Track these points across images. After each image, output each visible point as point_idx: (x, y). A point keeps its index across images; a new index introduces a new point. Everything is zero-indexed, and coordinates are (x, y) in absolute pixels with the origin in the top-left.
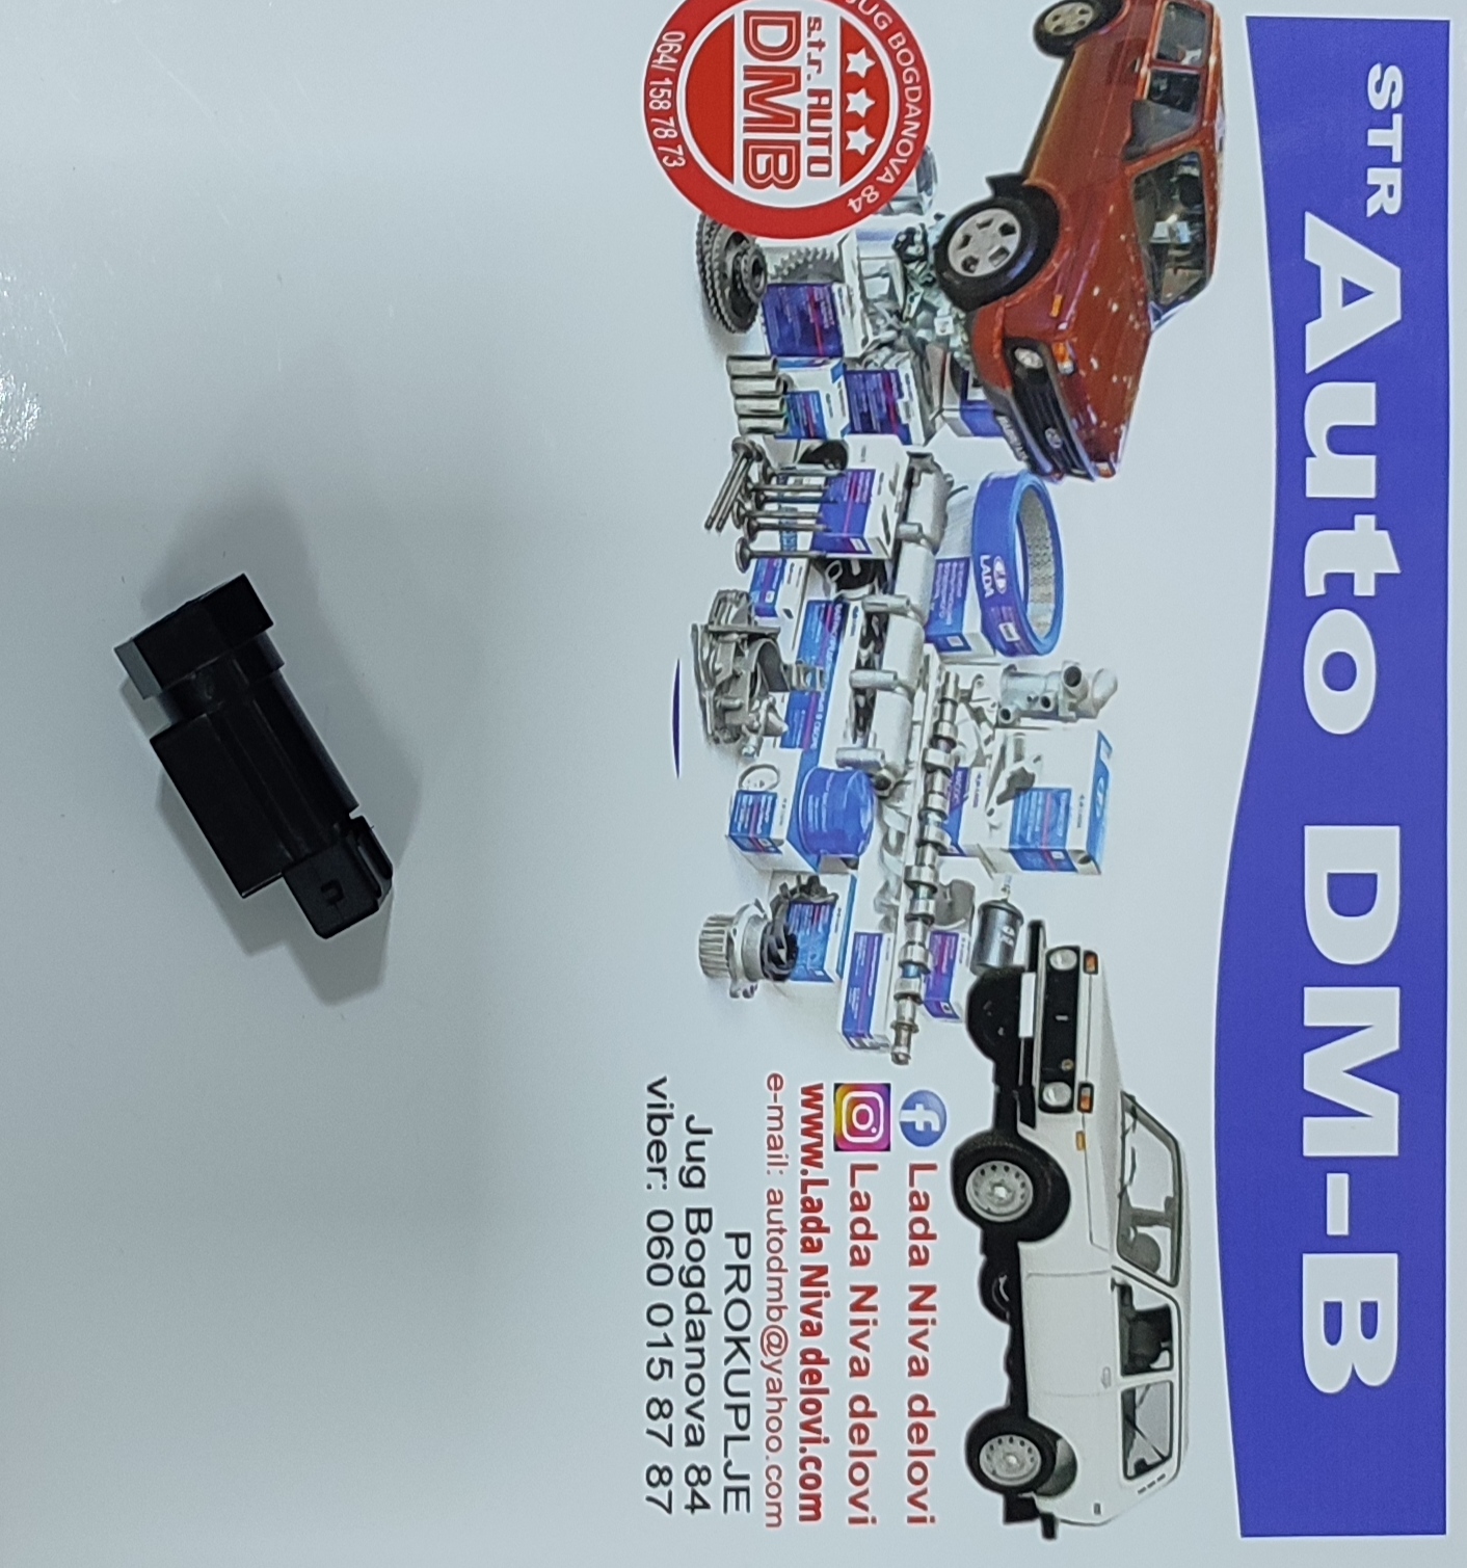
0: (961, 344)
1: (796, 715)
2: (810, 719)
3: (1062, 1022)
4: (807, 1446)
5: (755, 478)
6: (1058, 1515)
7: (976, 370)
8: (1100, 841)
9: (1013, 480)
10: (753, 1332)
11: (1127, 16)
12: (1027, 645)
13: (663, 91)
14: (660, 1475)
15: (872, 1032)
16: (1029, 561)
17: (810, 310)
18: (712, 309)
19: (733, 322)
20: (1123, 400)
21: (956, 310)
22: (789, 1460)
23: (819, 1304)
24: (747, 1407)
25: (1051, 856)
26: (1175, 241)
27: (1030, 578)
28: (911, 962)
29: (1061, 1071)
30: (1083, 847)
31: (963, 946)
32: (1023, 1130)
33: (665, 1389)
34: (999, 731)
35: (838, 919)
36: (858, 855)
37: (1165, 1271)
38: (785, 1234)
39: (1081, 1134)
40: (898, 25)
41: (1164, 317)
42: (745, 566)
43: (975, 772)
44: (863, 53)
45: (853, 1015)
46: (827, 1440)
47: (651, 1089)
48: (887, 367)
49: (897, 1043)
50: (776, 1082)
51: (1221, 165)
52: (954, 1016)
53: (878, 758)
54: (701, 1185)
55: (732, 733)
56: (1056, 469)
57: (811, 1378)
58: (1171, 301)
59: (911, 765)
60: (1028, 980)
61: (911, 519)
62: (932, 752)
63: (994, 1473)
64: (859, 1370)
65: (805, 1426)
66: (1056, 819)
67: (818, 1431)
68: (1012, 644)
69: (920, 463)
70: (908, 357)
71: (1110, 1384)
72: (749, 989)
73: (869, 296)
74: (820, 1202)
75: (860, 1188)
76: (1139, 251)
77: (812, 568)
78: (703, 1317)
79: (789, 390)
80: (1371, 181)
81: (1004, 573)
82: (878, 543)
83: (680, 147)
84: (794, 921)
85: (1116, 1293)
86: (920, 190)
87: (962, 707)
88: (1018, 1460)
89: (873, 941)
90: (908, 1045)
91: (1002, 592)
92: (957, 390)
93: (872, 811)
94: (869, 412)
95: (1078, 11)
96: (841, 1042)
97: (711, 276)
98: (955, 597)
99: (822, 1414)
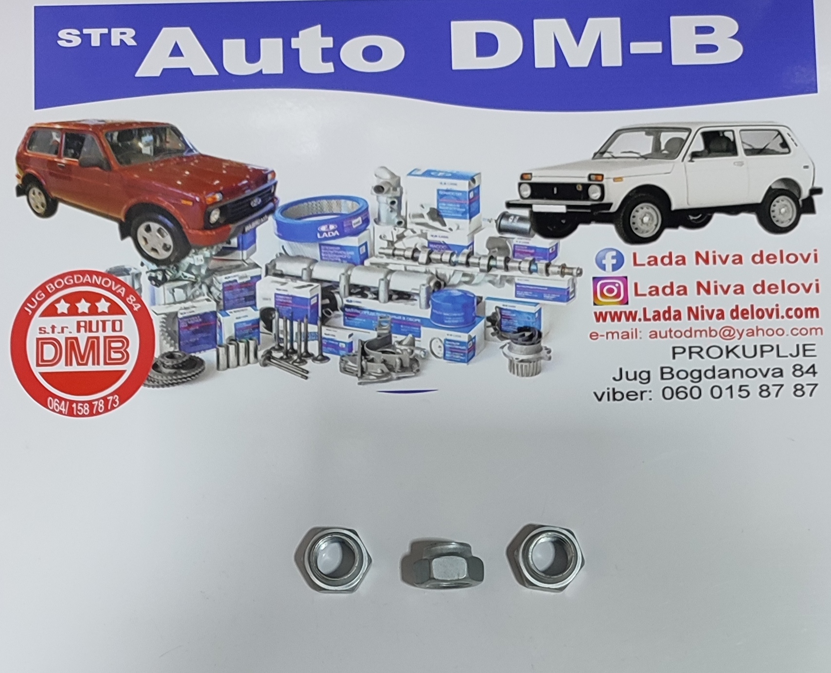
0: (209, 251)
1: (402, 330)
2: (405, 323)
3: (557, 191)
4: (780, 315)
5: (281, 354)
6: (810, 187)
7: (222, 242)
8: (463, 173)
9: (279, 223)
10: (723, 344)
11: (36, 171)
12: (364, 213)
13: (79, 408)
14: (798, 390)
15: (566, 287)
16: (319, 213)
17: (192, 329)
18: (192, 379)
19: (199, 368)
20: (235, 167)
21: (191, 255)
22: (788, 324)
23: (707, 311)
24: (762, 346)
25: (473, 198)
26: (152, 143)
27: (328, 212)
28: (529, 269)
29: (582, 191)
30: (467, 182)
31: (520, 242)
32: (613, 209)
33: (754, 390)
34: (409, 226)
35: (509, 306)
36: (475, 296)
37: (684, 135)
38: (672, 329)
39: (615, 180)
40: (42, 288)
41: (191, 147)
42: (325, 359)
43: (430, 238)
44: (57, 305)
45: (558, 297)
46: (777, 305)
47: (600, 400)
48: (221, 288)
49: (571, 274)
50: (594, 336)
51: (112, 121)
52: (557, 245)
53: (424, 288)
54: (648, 372)
55: (413, 364)
56: (272, 201)
57: (745, 314)
58: (184, 145)
59: (428, 270)
60: (537, 208)
61: (299, 273)
62: (420, 260)
63: (790, 220)
64: (740, 290)
65: (770, 316)
66: (452, 196)
67: (773, 310)
68: (363, 221)
70: (215, 278)
71: (741, 162)
72: (546, 351)
73: (184, 299)
74: (655, 312)
75: (647, 291)
76: (158, 161)
77: (326, 324)
78: (716, 370)
79: (234, 338)
81: (326, 226)
82: (313, 290)
83: (108, 398)
84: (510, 328)
85: (696, 160)
86: (129, 274)
87: (396, 245)
88: (783, 207)
89: (519, 288)
90: (572, 269)
92: (232, 252)
93: (452, 290)
94: (245, 297)
95: (33, 195)
96: (572, 303)
97: (175, 380)
98: (339, 250)
99: (764, 308)
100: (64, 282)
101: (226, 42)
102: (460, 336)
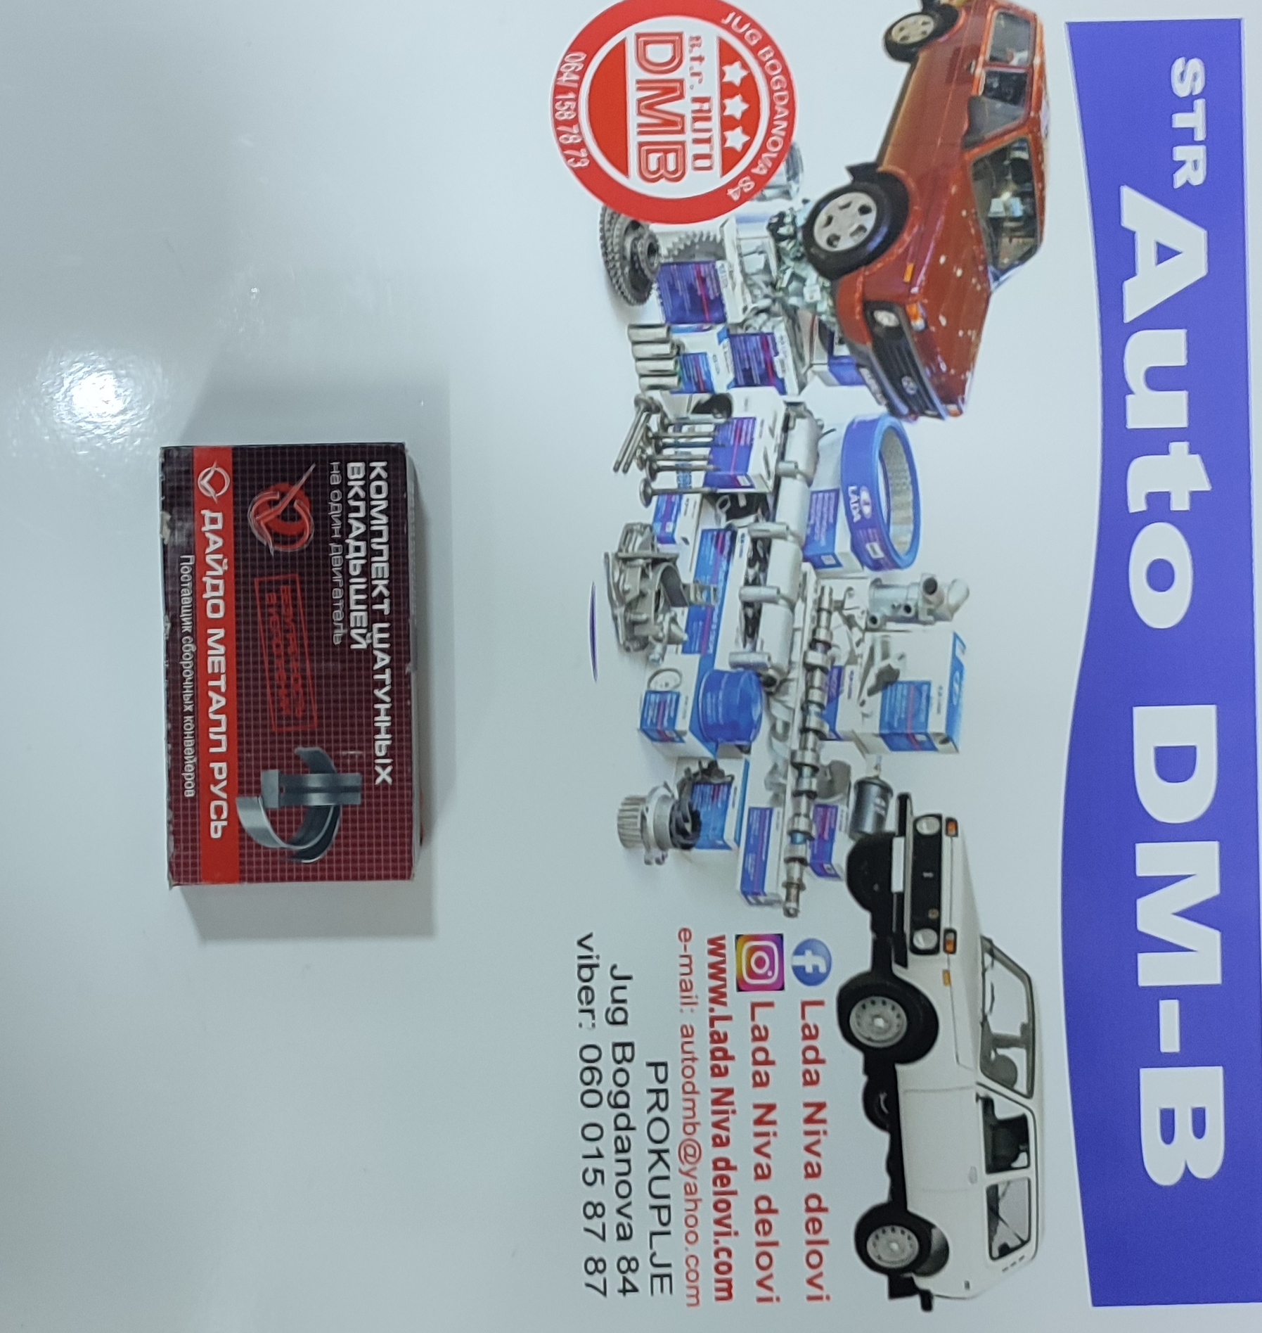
0: (828, 309)
1: (695, 624)
2: (707, 628)
3: (928, 879)
4: (721, 1239)
5: (655, 428)
6: (934, 1291)
7: (842, 331)
8: (957, 725)
9: (874, 423)
10: (672, 1145)
11: (963, 25)
12: (891, 561)
14: (596, 1265)
15: (767, 889)
16: (891, 490)
17: (697, 284)
18: (614, 286)
19: (632, 295)
20: (968, 350)
21: (821, 280)
22: (705, 1250)
23: (727, 1120)
24: (668, 1207)
25: (914, 737)
26: (1009, 214)
27: (892, 503)
28: (798, 831)
29: (928, 919)
30: (942, 729)
31: (842, 816)
32: (897, 970)
33: (597, 1193)
34: (869, 635)
35: (735, 797)
36: (750, 742)
37: (1021, 1085)
38: (696, 1062)
39: (947, 974)
40: (767, 41)
41: (1002, 278)
42: (647, 500)
43: (848, 669)
44: (737, 65)
45: (749, 877)
46: (736, 1234)
47: (580, 943)
48: (765, 330)
49: (788, 898)
50: (685, 935)
51: (1047, 149)
52: (836, 876)
53: (766, 660)
54: (625, 1022)
55: (640, 643)
56: (912, 411)
57: (722, 1181)
58: (1007, 265)
59: (794, 666)
60: (898, 844)
61: (788, 457)
62: (811, 653)
63: (879, 1258)
64: (762, 1174)
65: (718, 1222)
66: (920, 706)
67: (729, 1226)
68: (877, 560)
70: (781, 322)
71: (976, 1180)
72: (660, 857)
73: (749, 270)
74: (726, 1035)
75: (760, 1021)
76: (979, 225)
77: (705, 501)
78: (629, 1133)
79: (682, 352)
80: (1177, 157)
82: (761, 480)
84: (697, 799)
85: (979, 1106)
86: (789, 179)
87: (836, 615)
88: (899, 1248)
89: (764, 815)
90: (797, 900)
91: (868, 517)
92: (825, 348)
93: (761, 705)
94: (750, 368)
95: (920, 22)
96: (740, 900)
97: (613, 258)
98: (828, 522)
99: (732, 1211)
100: (777, 75)
102: (684, 717)
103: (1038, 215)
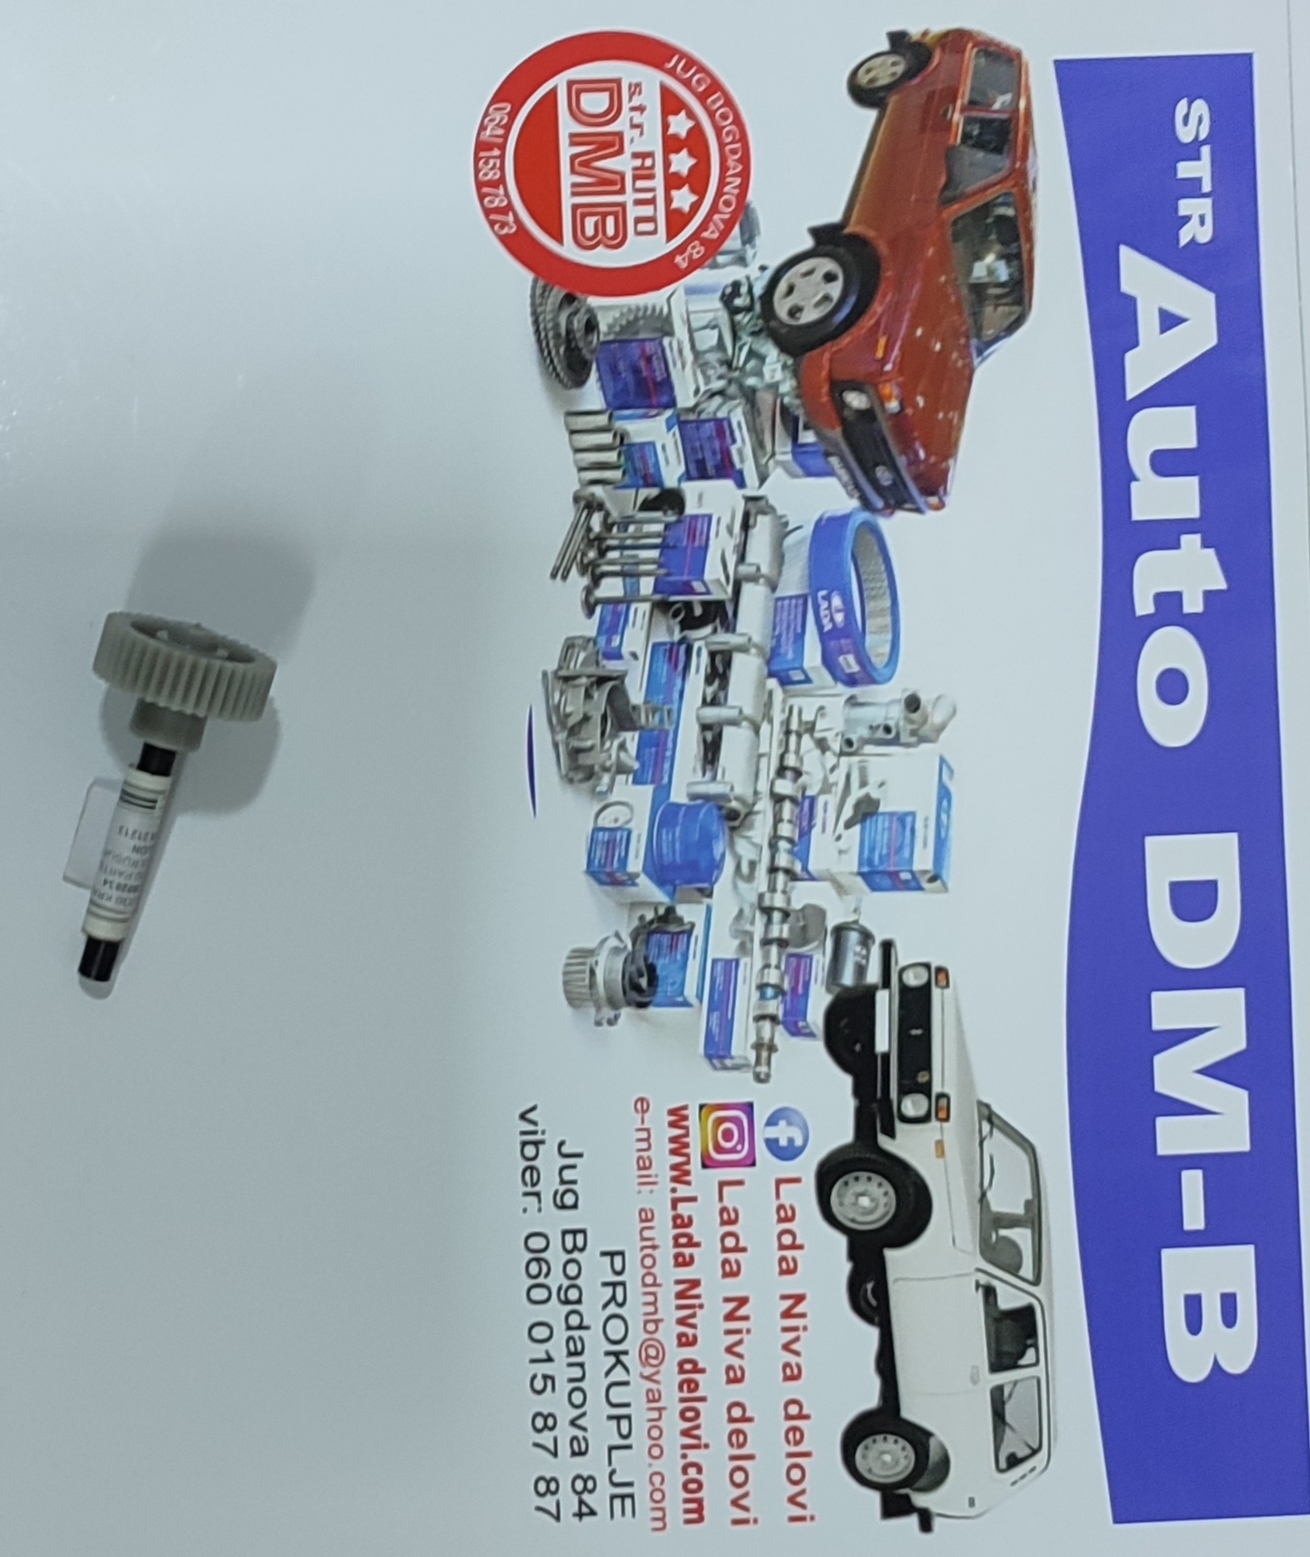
0: (791, 390)
1: (647, 751)
2: (660, 756)
3: (916, 1036)
4: (688, 1452)
5: (597, 529)
6: (934, 1509)
7: (807, 413)
8: (946, 859)
9: (844, 519)
10: (632, 1345)
11: (938, 65)
12: (866, 675)
13: (491, 162)
14: (548, 1485)
15: (734, 1052)
16: (866, 594)
17: (642, 364)
18: (549, 366)
19: (569, 379)
20: (951, 436)
21: (784, 357)
22: (671, 1465)
23: (693, 1316)
24: (628, 1417)
25: (899, 877)
26: (994, 280)
27: (867, 611)
28: (767, 985)
29: (917, 1084)
30: (929, 865)
31: (817, 967)
32: (884, 1141)
33: (547, 1403)
34: (844, 760)
35: (696, 947)
36: (713, 884)
37: (1027, 1270)
38: (657, 1250)
39: (940, 1144)
40: (715, 86)
41: (988, 353)
42: (590, 612)
43: (822, 800)
44: (683, 114)
45: (713, 1039)
46: (706, 1446)
47: (523, 1117)
48: (720, 415)
49: (758, 1061)
50: (642, 1105)
51: (1036, 205)
52: (811, 1035)
53: (727, 790)
54: (575, 1206)
55: (584, 772)
56: (887, 506)
57: (689, 1387)
58: (993, 337)
59: (760, 796)
60: (882, 998)
61: (750, 558)
62: (779, 782)
63: (870, 1471)
64: (735, 1377)
65: (686, 1433)
66: (904, 841)
67: (698, 1437)
68: (852, 675)
69: (755, 506)
70: (736, 406)
71: (979, 1380)
72: (612, 1017)
73: (701, 346)
74: (690, 1218)
75: (727, 1203)
76: (960, 292)
77: (656, 611)
78: (583, 1333)
79: (626, 442)
80: (1182, 212)
82: (719, 584)
83: (511, 214)
84: (653, 951)
85: (981, 1294)
86: (744, 243)
87: (806, 738)
88: (893, 1460)
89: (730, 967)
90: (769, 1063)
92: (789, 434)
93: (724, 841)
94: (704, 460)
95: (891, 62)
96: (705, 1064)
97: (546, 336)
98: (796, 635)
99: (701, 1420)
100: (728, 125)
101: (1189, 413)
102: (637, 856)
103: (1026, 280)
